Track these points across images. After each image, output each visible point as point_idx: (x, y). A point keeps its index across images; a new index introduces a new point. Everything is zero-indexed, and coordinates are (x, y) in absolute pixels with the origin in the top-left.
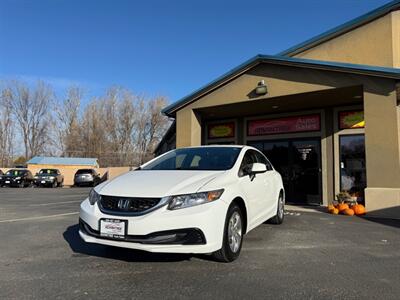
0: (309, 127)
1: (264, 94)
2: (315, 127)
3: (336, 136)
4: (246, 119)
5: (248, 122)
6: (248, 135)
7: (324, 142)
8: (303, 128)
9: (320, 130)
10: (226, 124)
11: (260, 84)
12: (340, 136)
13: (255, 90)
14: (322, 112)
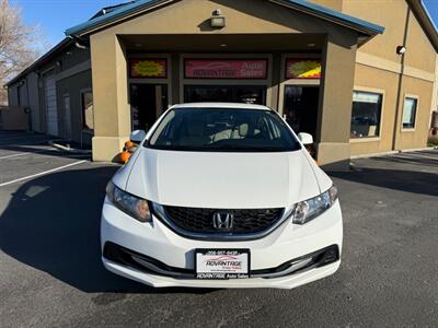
0: (255, 74)
1: (220, 28)
2: (261, 74)
3: (282, 85)
4: (182, 56)
5: (185, 60)
6: (185, 77)
7: (269, 91)
8: (249, 74)
9: (266, 78)
10: (156, 60)
11: (215, 13)
12: (286, 86)
13: (209, 21)
14: (270, 57)
